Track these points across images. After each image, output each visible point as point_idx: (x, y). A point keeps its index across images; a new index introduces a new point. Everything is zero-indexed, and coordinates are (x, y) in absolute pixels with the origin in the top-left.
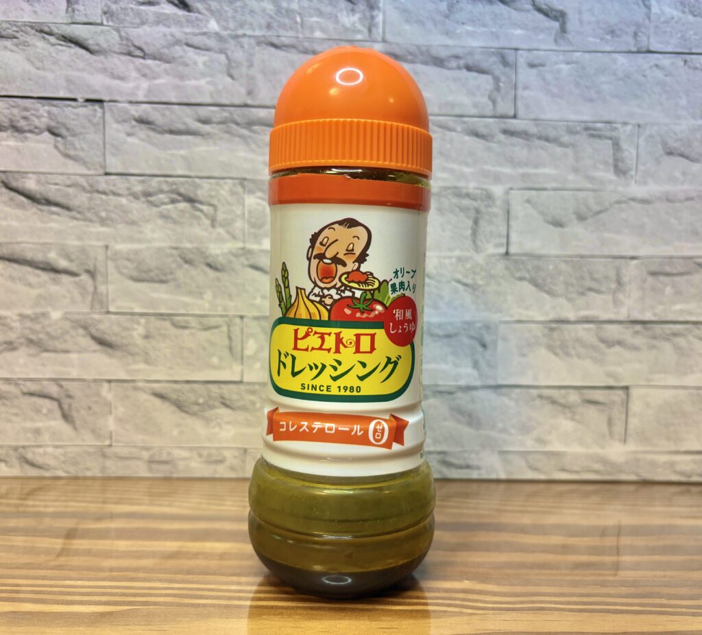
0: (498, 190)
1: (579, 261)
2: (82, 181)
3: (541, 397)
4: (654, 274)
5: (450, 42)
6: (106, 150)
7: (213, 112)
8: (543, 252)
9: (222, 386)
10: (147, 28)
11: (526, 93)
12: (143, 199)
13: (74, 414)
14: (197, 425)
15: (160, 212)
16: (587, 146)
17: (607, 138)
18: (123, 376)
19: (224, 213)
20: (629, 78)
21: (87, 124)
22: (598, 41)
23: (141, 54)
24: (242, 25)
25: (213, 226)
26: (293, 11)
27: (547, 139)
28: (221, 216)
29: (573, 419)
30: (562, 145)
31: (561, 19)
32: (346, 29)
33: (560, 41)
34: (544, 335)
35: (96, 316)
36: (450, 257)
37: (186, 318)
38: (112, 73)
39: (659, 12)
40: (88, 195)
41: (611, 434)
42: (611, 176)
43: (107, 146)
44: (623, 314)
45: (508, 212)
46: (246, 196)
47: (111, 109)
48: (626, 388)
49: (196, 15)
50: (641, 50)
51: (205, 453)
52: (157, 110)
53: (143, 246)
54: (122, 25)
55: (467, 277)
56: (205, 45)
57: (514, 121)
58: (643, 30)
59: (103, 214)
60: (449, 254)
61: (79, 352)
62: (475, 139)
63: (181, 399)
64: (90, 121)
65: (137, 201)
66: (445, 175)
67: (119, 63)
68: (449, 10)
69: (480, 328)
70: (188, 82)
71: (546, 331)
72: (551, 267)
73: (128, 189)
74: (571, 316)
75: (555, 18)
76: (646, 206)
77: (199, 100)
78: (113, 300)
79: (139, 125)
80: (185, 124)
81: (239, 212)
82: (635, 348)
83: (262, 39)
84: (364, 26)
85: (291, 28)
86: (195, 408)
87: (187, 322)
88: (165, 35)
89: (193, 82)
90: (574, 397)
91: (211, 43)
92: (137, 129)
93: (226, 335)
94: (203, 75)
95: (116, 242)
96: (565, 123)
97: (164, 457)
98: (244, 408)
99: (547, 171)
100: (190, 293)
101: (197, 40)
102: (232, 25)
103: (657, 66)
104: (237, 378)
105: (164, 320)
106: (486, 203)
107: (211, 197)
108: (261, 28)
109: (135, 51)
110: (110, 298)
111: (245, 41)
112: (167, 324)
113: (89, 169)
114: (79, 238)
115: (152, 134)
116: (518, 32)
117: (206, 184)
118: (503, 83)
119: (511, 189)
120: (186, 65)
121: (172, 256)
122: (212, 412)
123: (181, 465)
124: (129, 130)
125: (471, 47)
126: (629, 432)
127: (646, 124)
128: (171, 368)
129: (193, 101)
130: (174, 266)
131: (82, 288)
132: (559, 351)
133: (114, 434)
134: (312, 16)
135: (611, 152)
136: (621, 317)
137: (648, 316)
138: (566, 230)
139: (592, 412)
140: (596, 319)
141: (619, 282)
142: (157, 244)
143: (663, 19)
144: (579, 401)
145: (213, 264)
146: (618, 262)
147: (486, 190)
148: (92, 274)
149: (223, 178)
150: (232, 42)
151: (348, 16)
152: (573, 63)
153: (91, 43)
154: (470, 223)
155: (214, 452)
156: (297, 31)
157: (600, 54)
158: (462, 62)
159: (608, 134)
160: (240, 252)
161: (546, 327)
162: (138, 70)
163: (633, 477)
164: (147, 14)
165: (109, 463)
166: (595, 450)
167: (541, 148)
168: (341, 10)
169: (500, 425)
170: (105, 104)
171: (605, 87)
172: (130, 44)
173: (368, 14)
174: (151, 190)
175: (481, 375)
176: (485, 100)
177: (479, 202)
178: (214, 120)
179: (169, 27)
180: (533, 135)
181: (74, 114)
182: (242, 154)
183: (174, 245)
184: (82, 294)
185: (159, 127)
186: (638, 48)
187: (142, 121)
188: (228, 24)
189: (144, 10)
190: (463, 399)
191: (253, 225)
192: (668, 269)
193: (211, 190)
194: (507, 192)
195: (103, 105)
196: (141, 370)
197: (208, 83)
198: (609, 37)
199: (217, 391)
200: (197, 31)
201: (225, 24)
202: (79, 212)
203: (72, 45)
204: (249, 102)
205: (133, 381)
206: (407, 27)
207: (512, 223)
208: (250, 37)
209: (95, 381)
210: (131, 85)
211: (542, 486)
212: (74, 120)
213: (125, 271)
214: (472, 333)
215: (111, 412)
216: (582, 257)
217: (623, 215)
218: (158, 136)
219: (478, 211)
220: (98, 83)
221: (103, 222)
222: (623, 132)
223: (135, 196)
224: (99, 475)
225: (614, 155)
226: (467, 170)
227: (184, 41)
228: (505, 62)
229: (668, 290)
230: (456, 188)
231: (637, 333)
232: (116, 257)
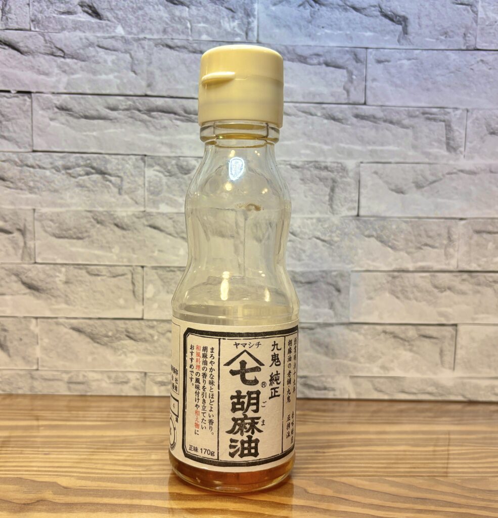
0: (350, 164)
1: (417, 222)
2: (14, 157)
3: (385, 332)
4: (478, 232)
5: (312, 43)
6: (34, 132)
7: (119, 100)
8: (388, 214)
9: (127, 322)
10: (66, 32)
11: (375, 84)
12: (63, 172)
13: (8, 344)
14: (108, 354)
15: (77, 182)
16: (425, 127)
17: (441, 121)
18: (48, 314)
19: (129, 183)
20: (459, 71)
21: (18, 111)
22: (434, 40)
23: (62, 55)
24: (143, 31)
25: (120, 193)
26: (183, 18)
27: (391, 122)
28: (126, 186)
29: (411, 350)
30: (404, 127)
31: (403, 23)
32: (228, 33)
33: (402, 41)
34: (388, 282)
35: (26, 266)
36: (311, 219)
37: (98, 267)
38: (38, 70)
39: (484, 16)
40: (19, 168)
41: (442, 362)
42: (444, 152)
43: (34, 128)
44: (453, 265)
45: (359, 181)
46: (146, 169)
47: (37, 99)
48: (456, 325)
49: (107, 22)
50: (470, 48)
51: (113, 375)
52: (75, 99)
53: (63, 210)
54: (46, 31)
55: (325, 234)
56: (113, 46)
57: (364, 107)
58: (471, 32)
59: (31, 184)
60: (311, 216)
61: (12, 295)
62: (332, 121)
63: (94, 332)
64: (20, 108)
65: (58, 173)
66: (308, 152)
67: (43, 61)
68: (311, 17)
69: (336, 276)
70: (99, 77)
71: (390, 279)
72: (394, 227)
73: (51, 163)
74: (411, 267)
75: (399, 23)
76: (473, 176)
77: (108, 92)
78: (40, 253)
79: (60, 111)
80: (97, 110)
81: (141, 183)
82: (463, 293)
83: (159, 41)
84: (242, 30)
85: (183, 33)
86: (106, 339)
87: (98, 270)
88: (81, 39)
89: (104, 77)
90: (412, 332)
91: (119, 45)
92: (59, 114)
93: (130, 281)
94: (112, 71)
95: (42, 206)
96: (407, 109)
97: (81, 379)
98: (145, 340)
99: (391, 148)
100: (102, 247)
101: (106, 43)
102: (134, 30)
103: (482, 61)
104: (140, 316)
105: (81, 269)
106: (341, 174)
107: (118, 170)
108: (158, 33)
109: (57, 52)
110: (37, 251)
111: (146, 43)
112: (83, 272)
113: (20, 147)
114: (12, 203)
115: (70, 119)
116: (369, 34)
117: (114, 159)
118: (356, 76)
119: (362, 163)
120: (98, 63)
121: (87, 217)
122: (119, 343)
123: (94, 385)
124: (52, 116)
125: (329, 47)
126: (457, 361)
127: (473, 109)
128: (86, 308)
129: (104, 92)
130: (88, 225)
131: (15, 243)
132: (400, 295)
133: (40, 360)
134: (200, 23)
135: (444, 132)
136: (451, 268)
137: (474, 267)
138: (407, 196)
139: (426, 344)
140: (431, 270)
141: (449, 238)
142: (74, 208)
143: (487, 23)
144: (417, 336)
145: (120, 225)
146: (449, 222)
147: (341, 163)
148: (22, 232)
149: (128, 155)
150: (136, 44)
151: (229, 22)
152: (413, 59)
153: (21, 45)
154: (328, 190)
155: (121, 374)
156: (188, 35)
157: (435, 52)
158: (322, 59)
159: (442, 117)
160: (141, 214)
161: (389, 276)
162: (59, 67)
163: (460, 398)
164: (66, 21)
165: (36, 384)
166: (429, 375)
167: (387, 129)
168: (224, 17)
169: (351, 355)
170: (33, 95)
171: (439, 79)
172: (53, 46)
173: (245, 20)
174: (69, 164)
175: (336, 314)
176: (341, 90)
177: (336, 173)
178: (120, 107)
179: (84, 32)
180: (380, 119)
181: (8, 103)
182: (143, 135)
183: (88, 209)
184: (14, 248)
185: (76, 113)
186: (467, 46)
187: (62, 108)
188: (132, 29)
189: (63, 18)
190: (321, 333)
191: (152, 193)
192: (490, 228)
193: (118, 164)
194: (359, 166)
195: (31, 96)
196: (62, 309)
197: (115, 77)
198: (443, 38)
199: (123, 326)
200: (107, 35)
201: (129, 29)
202: (12, 182)
203: (7, 47)
204: (149, 93)
205: (56, 318)
206: (277, 31)
207: (362, 190)
208: (149, 39)
209: (25, 317)
210: (54, 79)
211: (386, 404)
212: (8, 108)
213: (49, 229)
214: (330, 280)
215: (38, 343)
216: (419, 218)
217: (454, 184)
218: (75, 120)
219: (334, 181)
220: (27, 78)
221: (31, 190)
222: (454, 116)
223: (58, 170)
224: (29, 393)
225: (446, 134)
226: (326, 147)
227: (96, 43)
228: (357, 60)
229: (491, 245)
230: (316, 162)
231: (464, 280)
232: (42, 218)
